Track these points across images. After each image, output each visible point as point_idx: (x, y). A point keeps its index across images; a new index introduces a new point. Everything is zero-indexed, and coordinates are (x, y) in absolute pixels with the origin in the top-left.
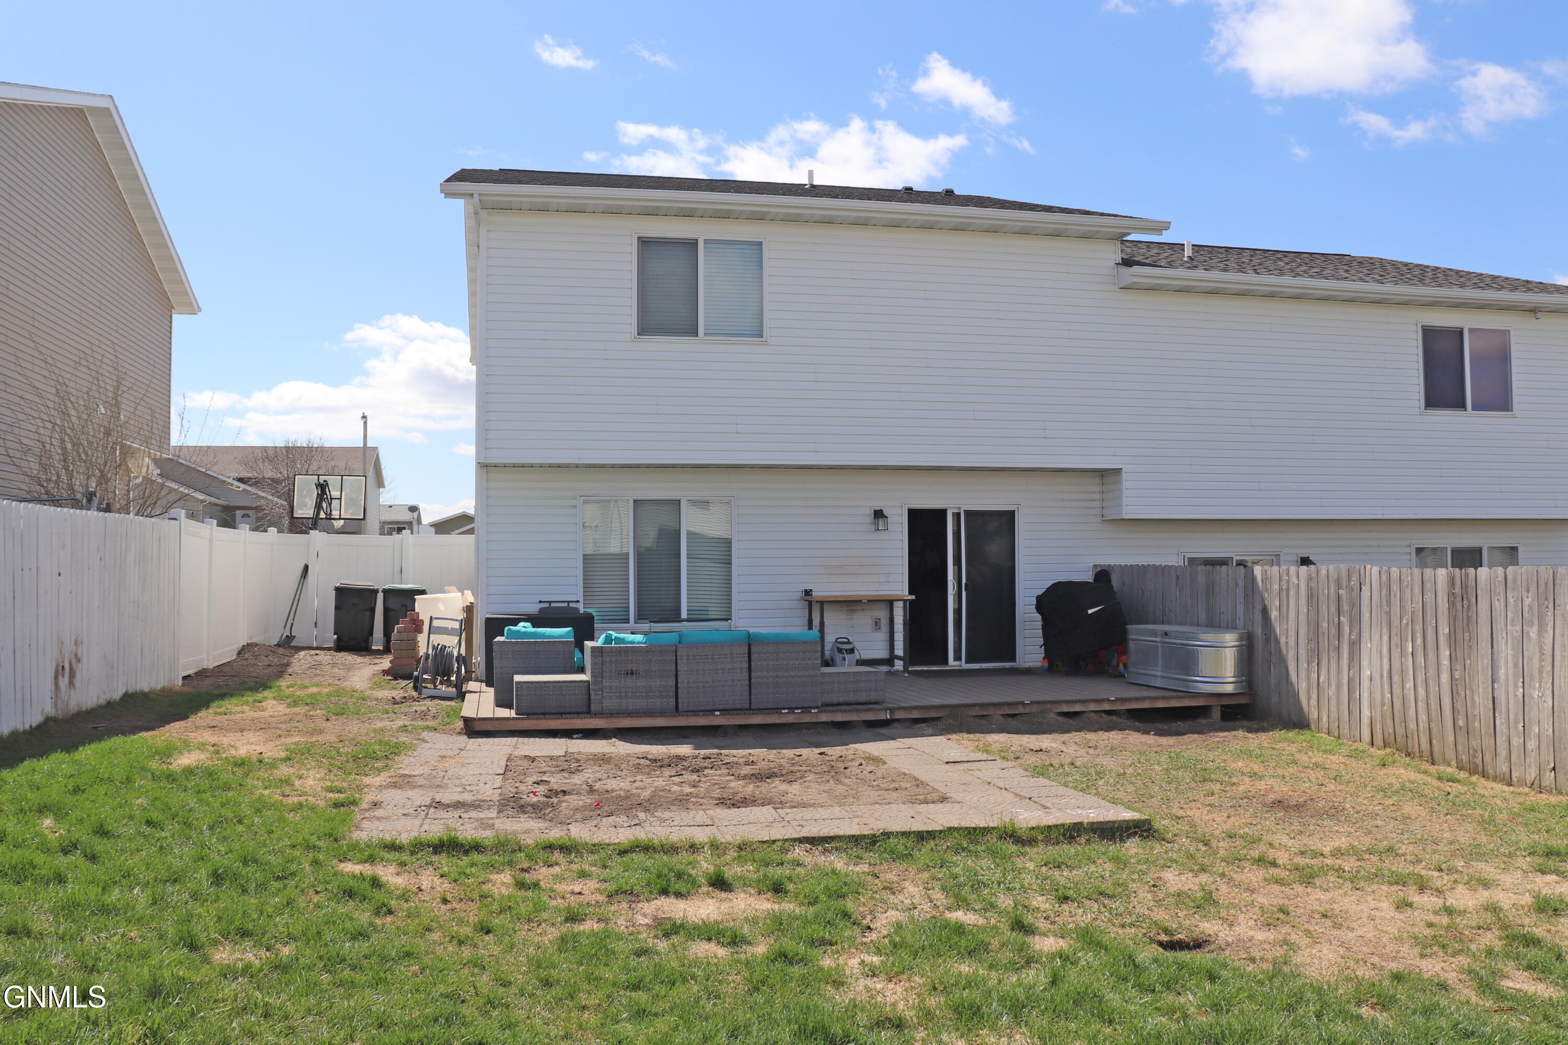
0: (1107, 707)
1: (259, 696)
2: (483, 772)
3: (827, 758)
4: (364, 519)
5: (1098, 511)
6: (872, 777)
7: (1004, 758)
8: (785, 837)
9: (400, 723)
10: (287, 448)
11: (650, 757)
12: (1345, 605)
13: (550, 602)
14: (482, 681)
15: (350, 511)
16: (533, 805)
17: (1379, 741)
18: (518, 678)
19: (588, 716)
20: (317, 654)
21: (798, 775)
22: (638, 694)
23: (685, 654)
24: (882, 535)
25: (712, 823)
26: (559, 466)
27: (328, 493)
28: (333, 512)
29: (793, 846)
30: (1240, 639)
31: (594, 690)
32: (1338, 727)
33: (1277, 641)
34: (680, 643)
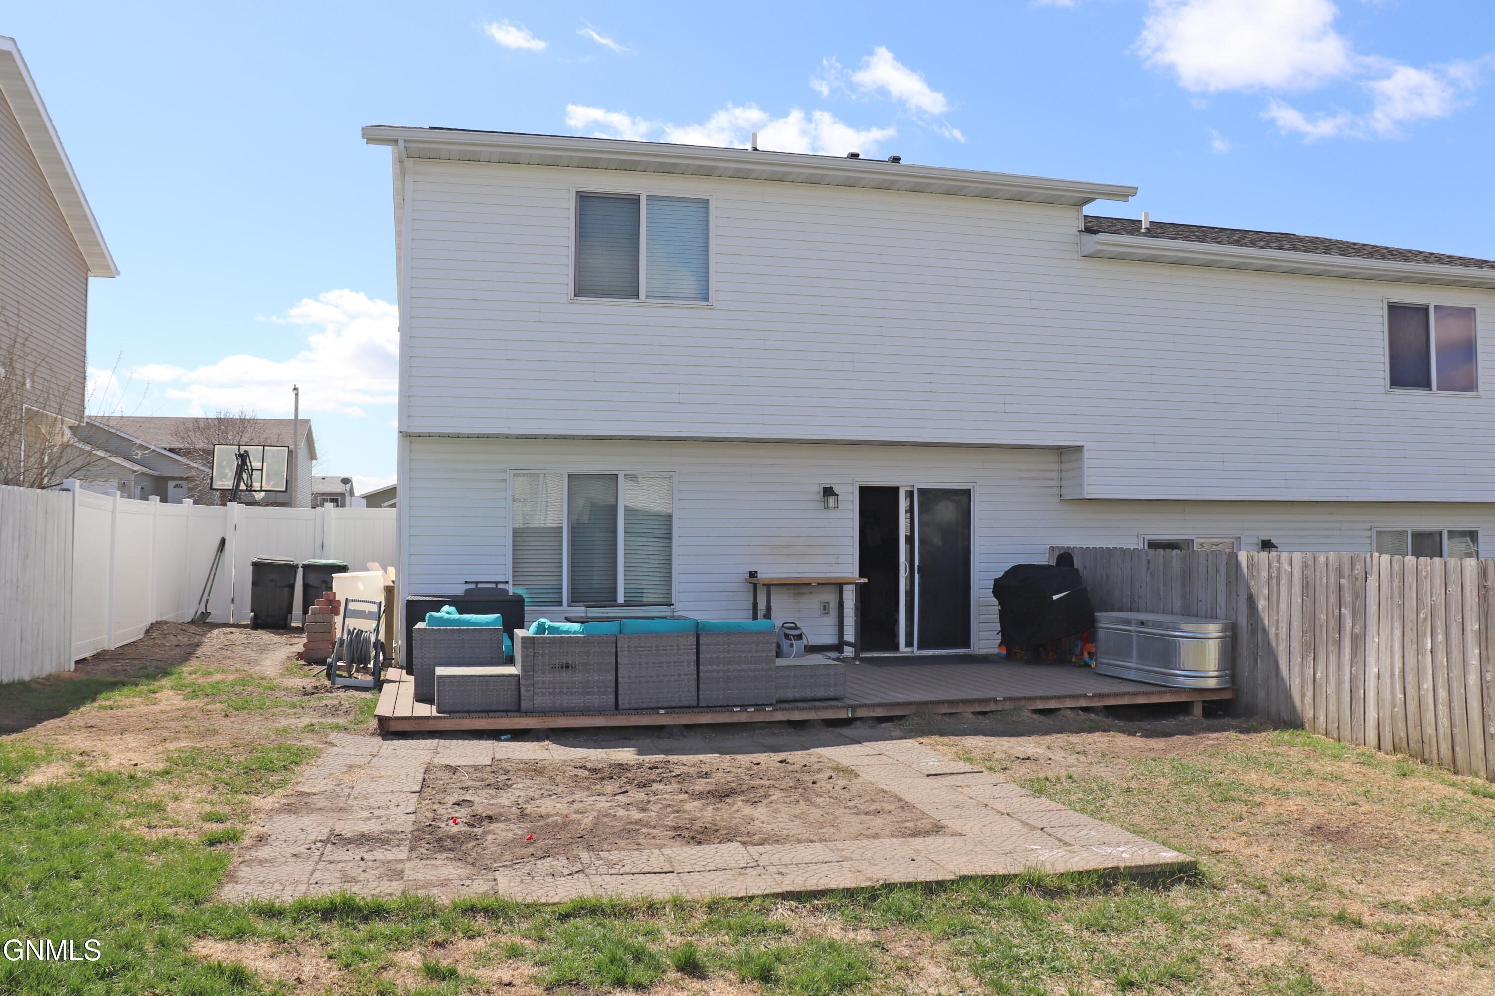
0: (1084, 703)
1: (156, 685)
2: (397, 789)
3: (790, 768)
4: (286, 491)
5: (1055, 491)
6: (847, 795)
7: (990, 769)
8: (767, 892)
9: (307, 721)
10: (219, 420)
11: (589, 765)
12: (1347, 595)
13: (477, 583)
14: (402, 668)
15: (272, 482)
16: (453, 838)
17: (1387, 744)
18: (440, 671)
19: (517, 714)
20: (232, 633)
21: (761, 792)
22: (574, 690)
23: (626, 646)
24: (831, 514)
25: (671, 870)
26: (488, 437)
27: (249, 464)
28: (254, 484)
29: (775, 904)
30: (1224, 630)
31: (525, 686)
32: (1338, 727)
33: (1265, 632)
34: (620, 632)
